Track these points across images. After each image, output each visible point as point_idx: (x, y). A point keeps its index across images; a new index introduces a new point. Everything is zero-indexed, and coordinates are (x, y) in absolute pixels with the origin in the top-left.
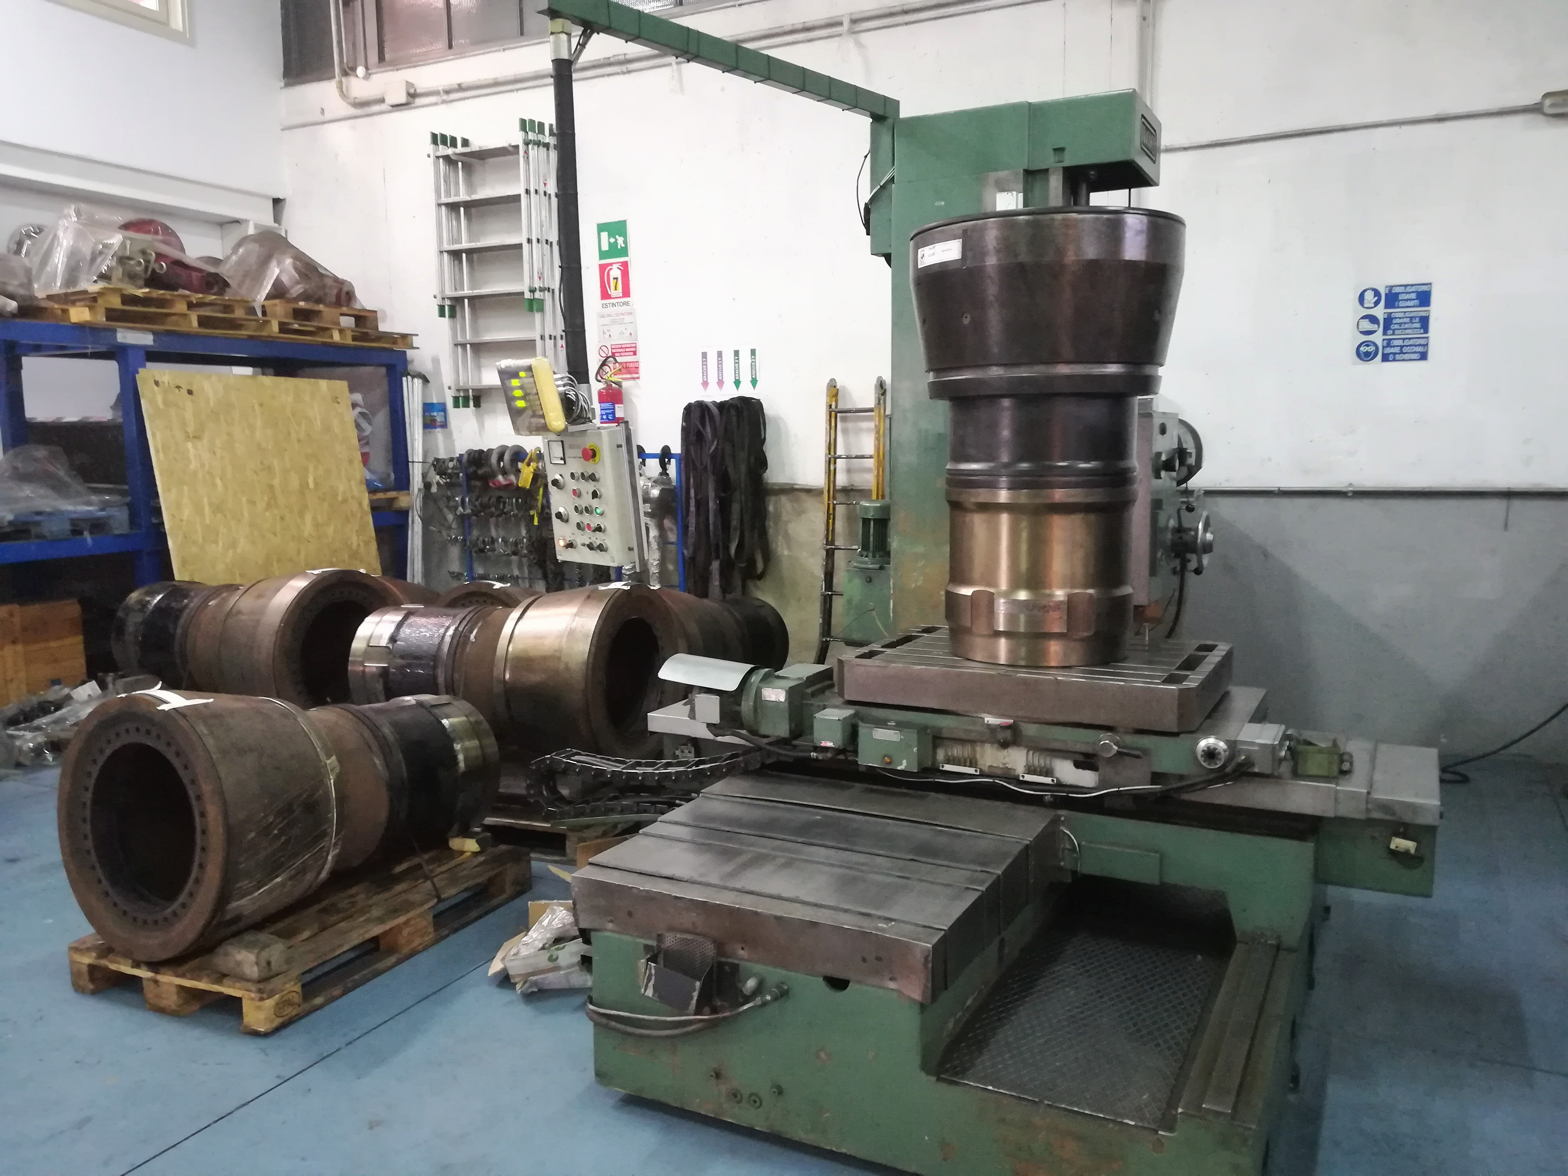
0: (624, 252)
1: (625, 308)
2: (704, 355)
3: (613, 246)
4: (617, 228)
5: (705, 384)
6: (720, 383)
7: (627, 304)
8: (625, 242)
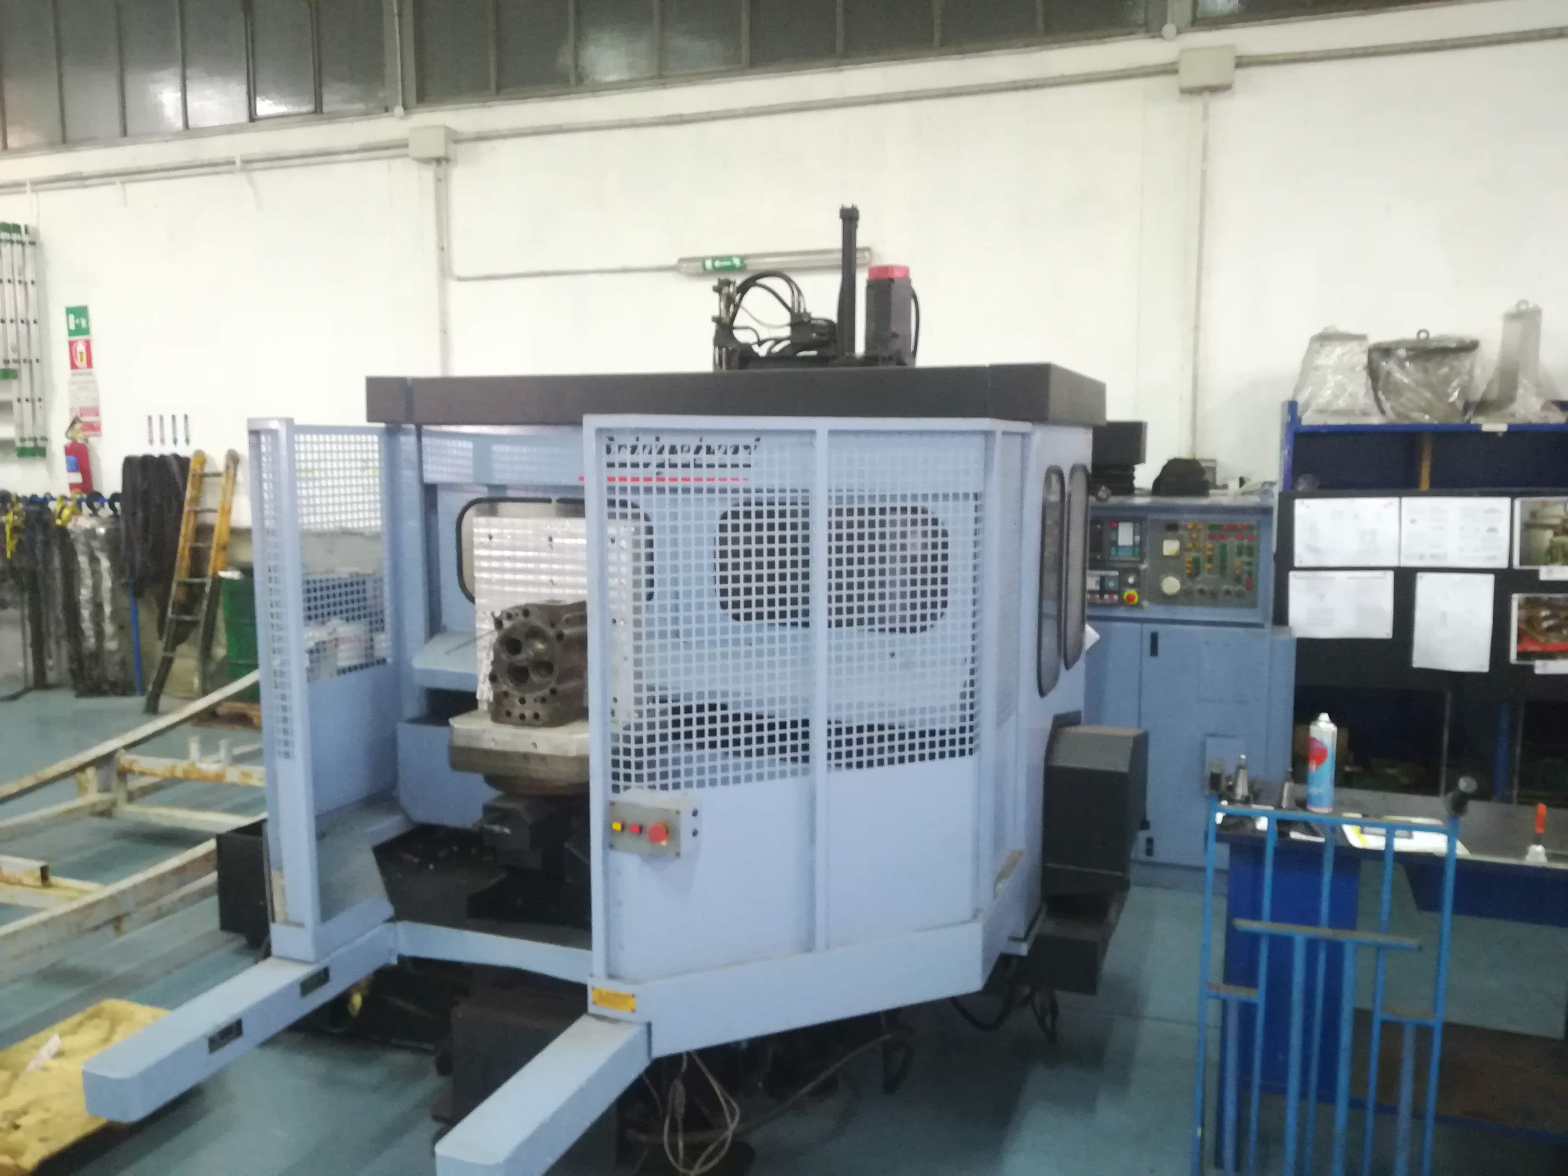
0: (86, 331)
1: (88, 378)
2: (150, 418)
3: (78, 326)
4: (80, 312)
5: (151, 441)
6: (162, 441)
7: (90, 374)
8: (87, 323)
